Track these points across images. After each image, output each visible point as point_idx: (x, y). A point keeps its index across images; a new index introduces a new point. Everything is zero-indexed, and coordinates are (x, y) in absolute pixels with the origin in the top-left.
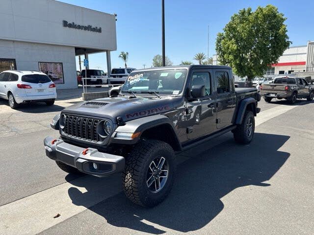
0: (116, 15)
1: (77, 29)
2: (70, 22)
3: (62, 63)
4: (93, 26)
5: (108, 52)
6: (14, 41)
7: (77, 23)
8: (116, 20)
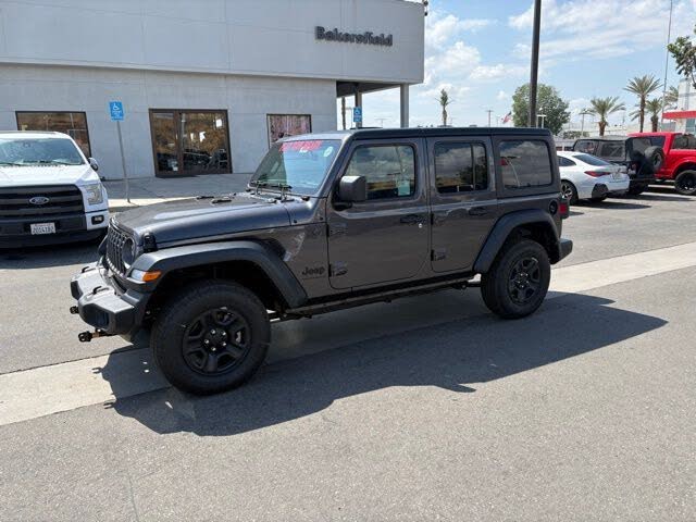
0: (426, 4)
1: (343, 43)
2: (328, 28)
3: (310, 116)
4: (376, 33)
5: (403, 87)
6: (226, 76)
7: (343, 30)
8: (426, 14)
